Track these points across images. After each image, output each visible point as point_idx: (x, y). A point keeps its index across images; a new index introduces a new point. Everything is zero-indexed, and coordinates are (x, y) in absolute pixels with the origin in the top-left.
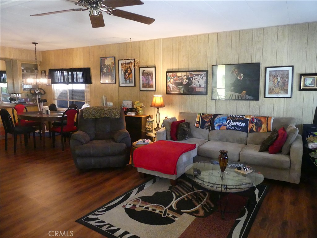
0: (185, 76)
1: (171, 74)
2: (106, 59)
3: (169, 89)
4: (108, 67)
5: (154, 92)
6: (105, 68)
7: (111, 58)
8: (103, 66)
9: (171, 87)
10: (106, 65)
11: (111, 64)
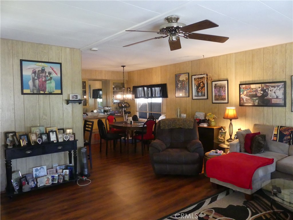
1: (244, 86)
2: (181, 75)
3: (242, 101)
4: (182, 82)
5: (226, 104)
6: (180, 84)
7: (185, 75)
8: (178, 82)
9: (245, 99)
10: (181, 80)
11: (185, 79)
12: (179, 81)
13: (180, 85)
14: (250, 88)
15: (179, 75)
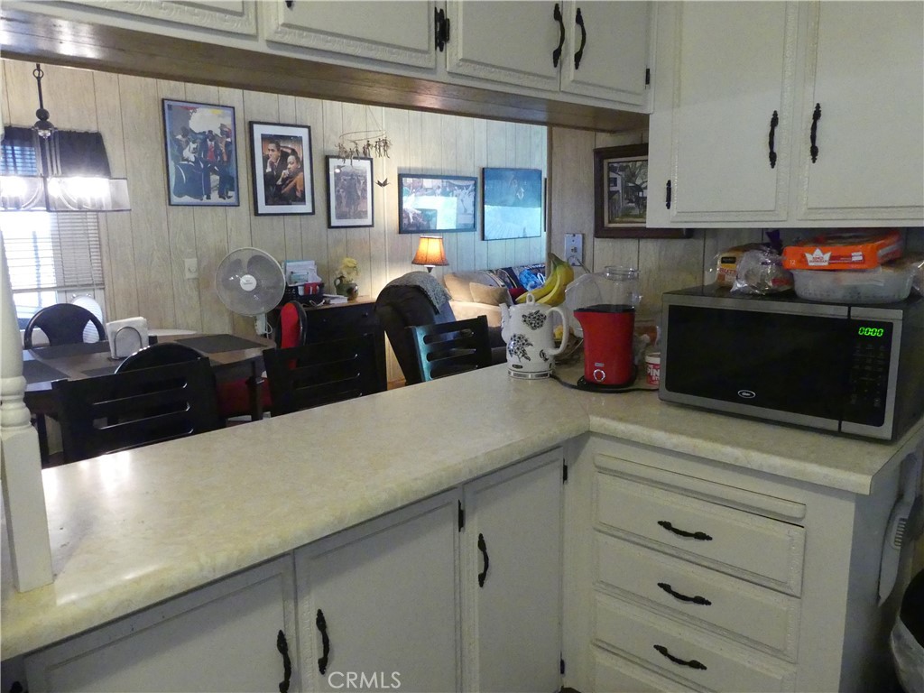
0: (439, 187)
1: (409, 180)
2: (194, 109)
3: (405, 221)
4: (204, 142)
5: (367, 229)
6: (193, 146)
7: (219, 111)
8: (179, 137)
9: (411, 216)
10: (197, 131)
11: (217, 131)
12: (187, 132)
13: (195, 151)
14: (422, 187)
15: (187, 109)
